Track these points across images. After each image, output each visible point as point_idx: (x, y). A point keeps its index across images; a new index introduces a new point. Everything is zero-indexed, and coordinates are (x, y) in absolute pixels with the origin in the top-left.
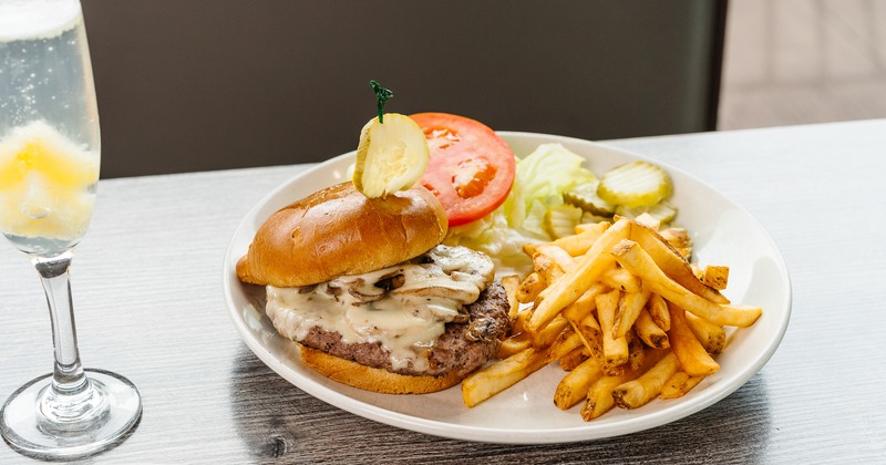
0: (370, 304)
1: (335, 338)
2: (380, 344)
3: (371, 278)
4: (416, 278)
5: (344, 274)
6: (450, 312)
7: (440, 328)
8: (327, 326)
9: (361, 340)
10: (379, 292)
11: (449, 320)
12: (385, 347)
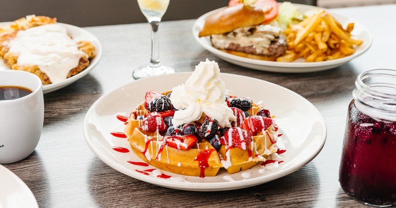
0: (248, 36)
1: (238, 46)
2: (252, 46)
3: (246, 29)
4: (261, 28)
5: (238, 28)
6: (272, 38)
7: (269, 42)
8: (235, 42)
9: (247, 45)
10: (249, 33)
11: (272, 40)
12: (254, 47)
